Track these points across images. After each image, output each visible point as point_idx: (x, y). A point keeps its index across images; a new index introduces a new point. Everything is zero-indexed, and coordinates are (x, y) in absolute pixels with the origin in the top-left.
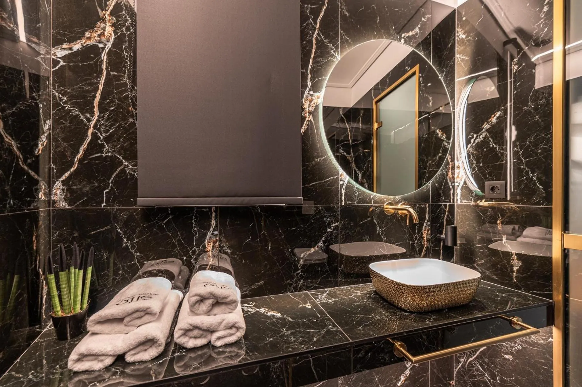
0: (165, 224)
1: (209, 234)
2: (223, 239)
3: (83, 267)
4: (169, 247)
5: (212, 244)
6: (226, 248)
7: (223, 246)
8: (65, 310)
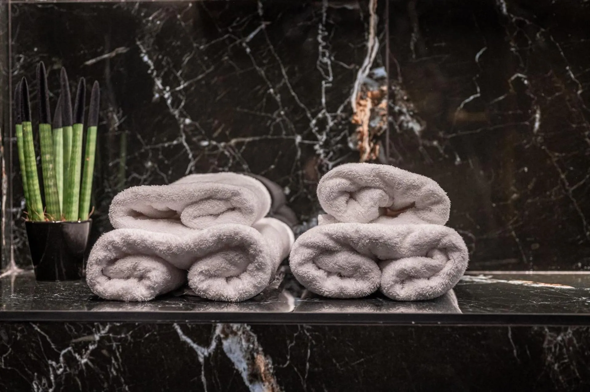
0: (248, 44)
1: (362, 76)
2: (401, 93)
3: (83, 118)
4: (259, 105)
5: (369, 104)
6: (408, 118)
7: (401, 113)
8: (51, 212)
